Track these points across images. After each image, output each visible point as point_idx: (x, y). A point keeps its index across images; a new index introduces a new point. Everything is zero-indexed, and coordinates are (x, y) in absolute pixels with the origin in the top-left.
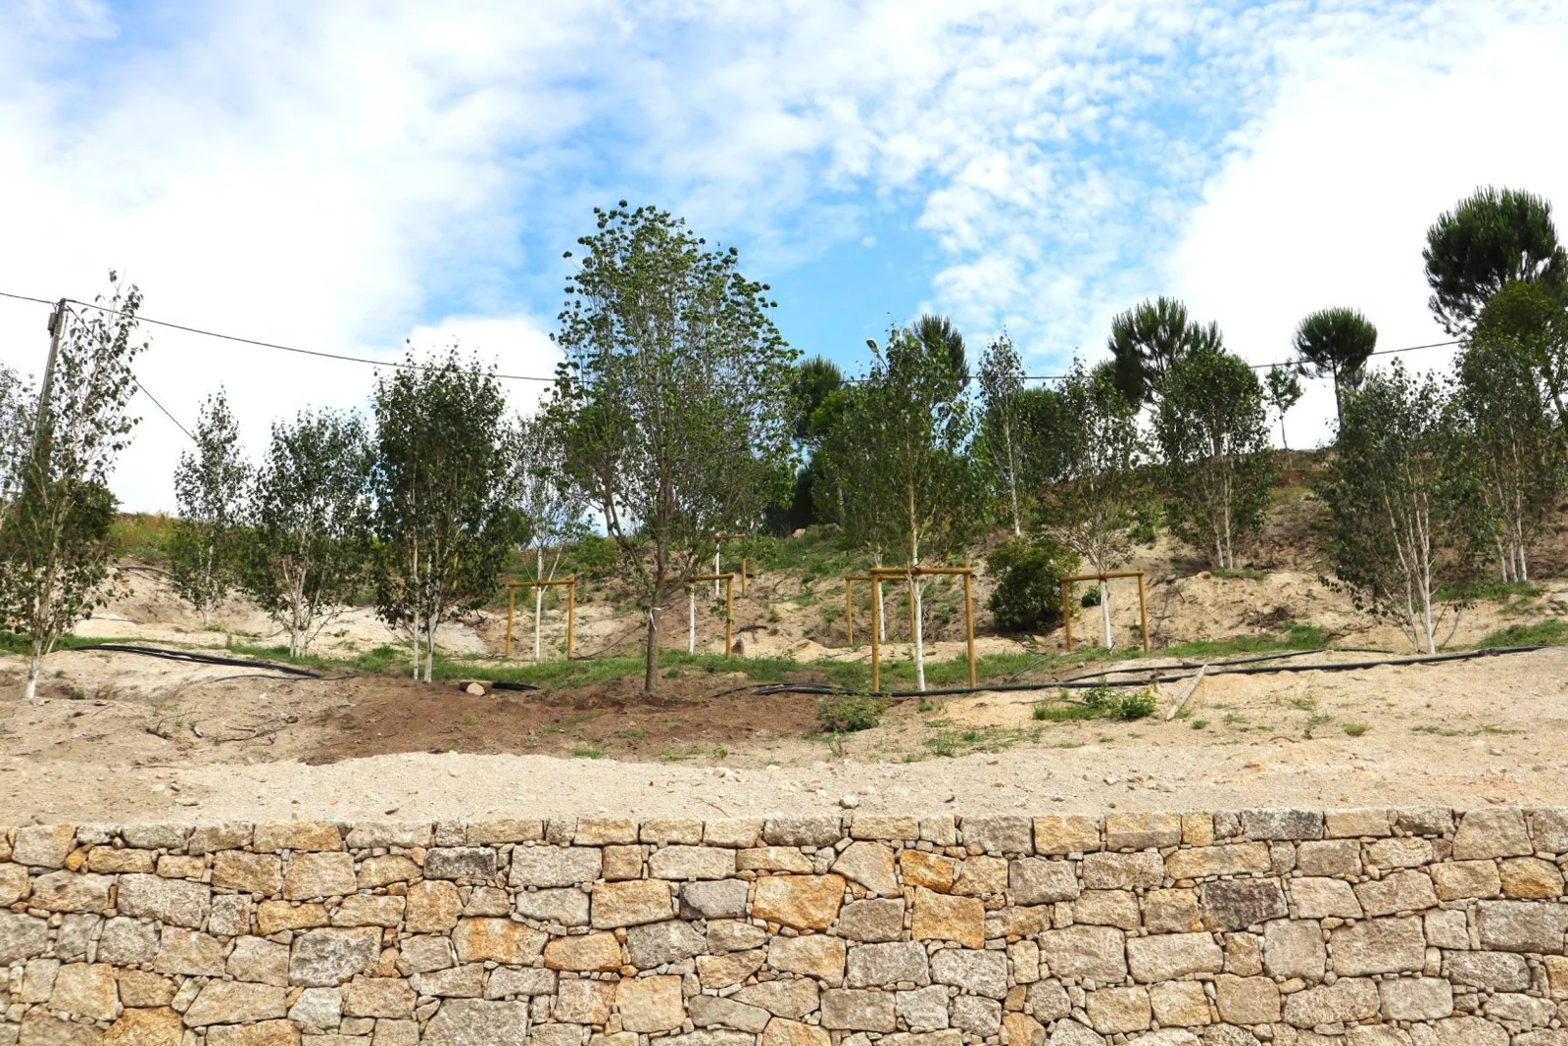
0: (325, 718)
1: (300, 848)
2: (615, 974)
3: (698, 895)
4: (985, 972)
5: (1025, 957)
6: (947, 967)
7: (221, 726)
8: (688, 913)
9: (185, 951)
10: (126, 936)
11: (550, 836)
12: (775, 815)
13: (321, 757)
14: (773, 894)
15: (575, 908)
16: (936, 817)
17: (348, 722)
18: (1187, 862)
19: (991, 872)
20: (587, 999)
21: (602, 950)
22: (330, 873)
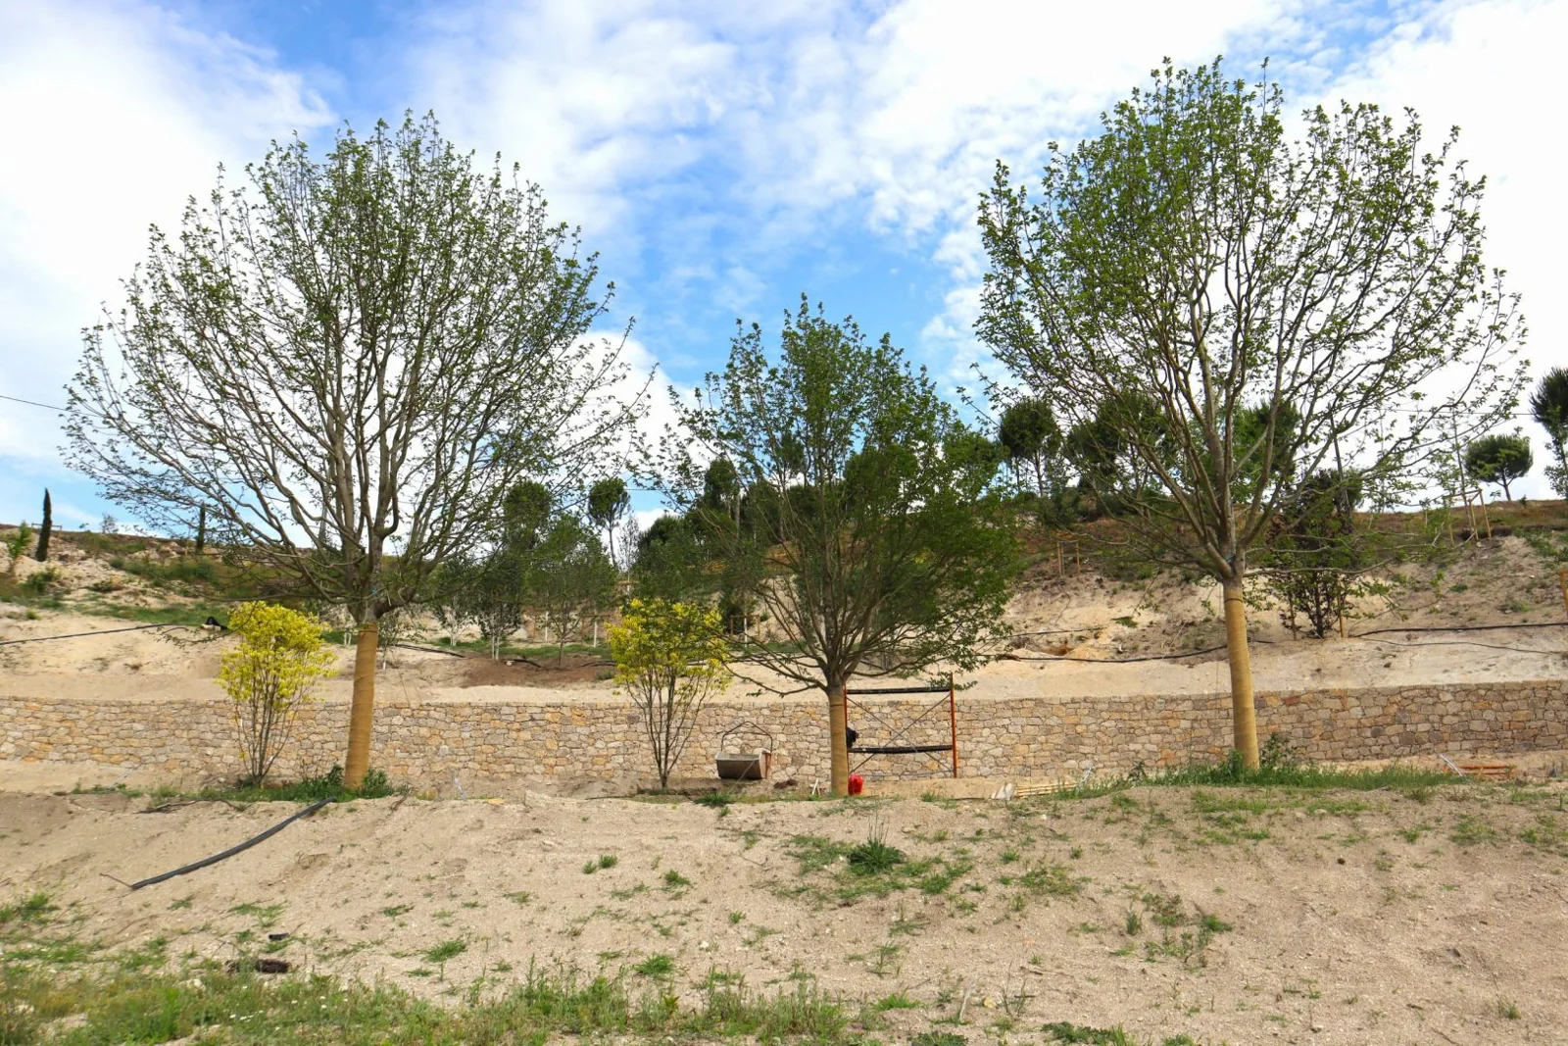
0: (465, 674)
1: (462, 706)
2: (519, 730)
3: (536, 717)
4: (586, 731)
5: (593, 729)
6: (579, 730)
7: (438, 676)
8: (533, 719)
9: (442, 725)
10: (431, 723)
11: (508, 705)
12: (549, 701)
13: (464, 686)
14: (548, 716)
15: (512, 718)
16: (579, 703)
17: (471, 676)
18: (624, 712)
19: (588, 713)
20: (514, 734)
21: (517, 726)
22: (467, 711)
